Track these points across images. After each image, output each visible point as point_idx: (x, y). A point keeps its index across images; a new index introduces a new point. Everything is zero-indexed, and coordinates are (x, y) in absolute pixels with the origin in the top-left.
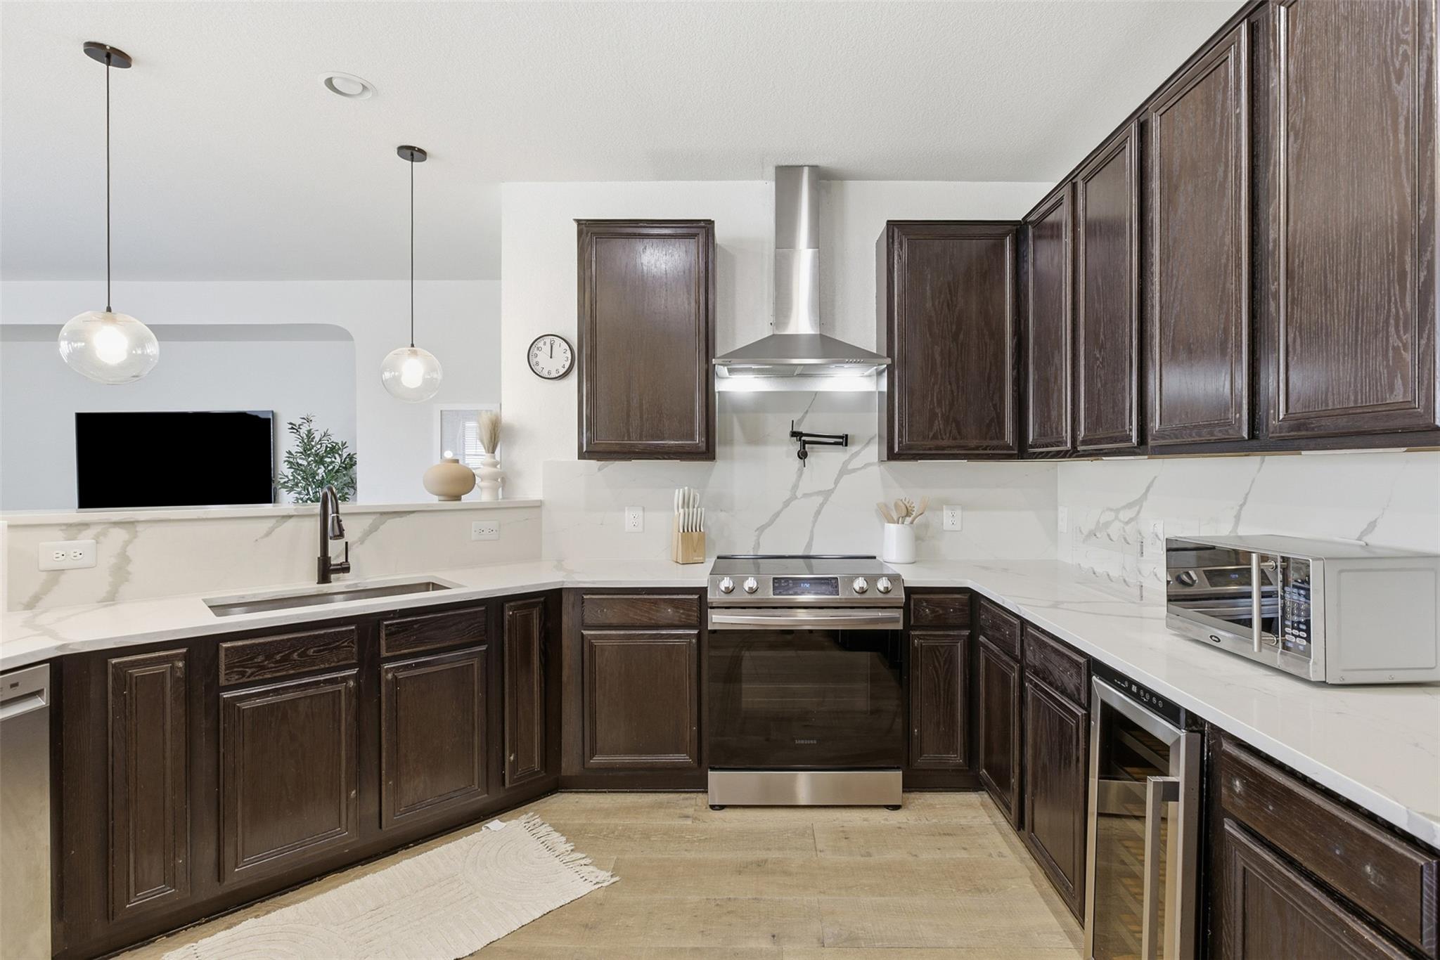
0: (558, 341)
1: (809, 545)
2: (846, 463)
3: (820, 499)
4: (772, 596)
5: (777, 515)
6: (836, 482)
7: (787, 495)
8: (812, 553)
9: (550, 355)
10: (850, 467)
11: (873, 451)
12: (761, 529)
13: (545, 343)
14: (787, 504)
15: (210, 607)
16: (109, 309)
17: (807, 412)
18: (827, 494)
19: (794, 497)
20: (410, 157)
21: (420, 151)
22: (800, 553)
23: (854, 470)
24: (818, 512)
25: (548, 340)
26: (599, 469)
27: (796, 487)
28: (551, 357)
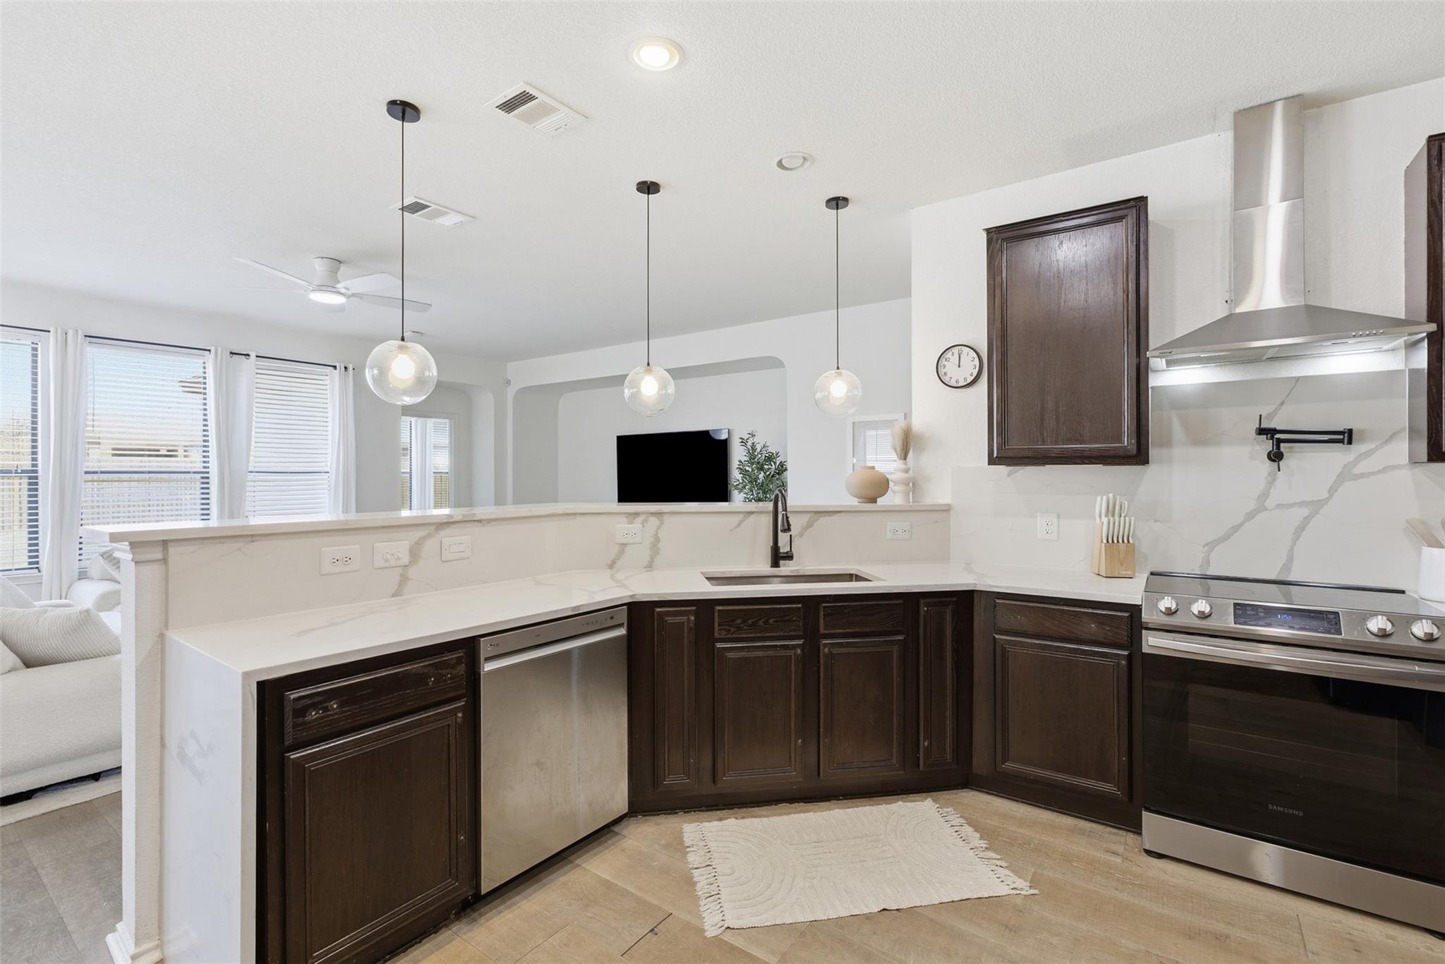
0: (966, 350)
1: (1287, 566)
2: (1348, 467)
3: (1305, 512)
4: (1233, 625)
5: (1236, 528)
6: (1332, 490)
7: (1252, 505)
8: (1291, 578)
9: (958, 364)
10: (1357, 470)
11: (1400, 450)
12: (1211, 545)
13: (953, 355)
14: (1250, 516)
15: (706, 578)
16: (648, 364)
17: (1282, 403)
18: (1316, 506)
19: (1261, 508)
20: (835, 207)
21: (845, 200)
22: (1272, 577)
23: (1362, 476)
24: (1301, 529)
25: (956, 350)
26: (1009, 475)
27: (1265, 495)
28: (959, 367)
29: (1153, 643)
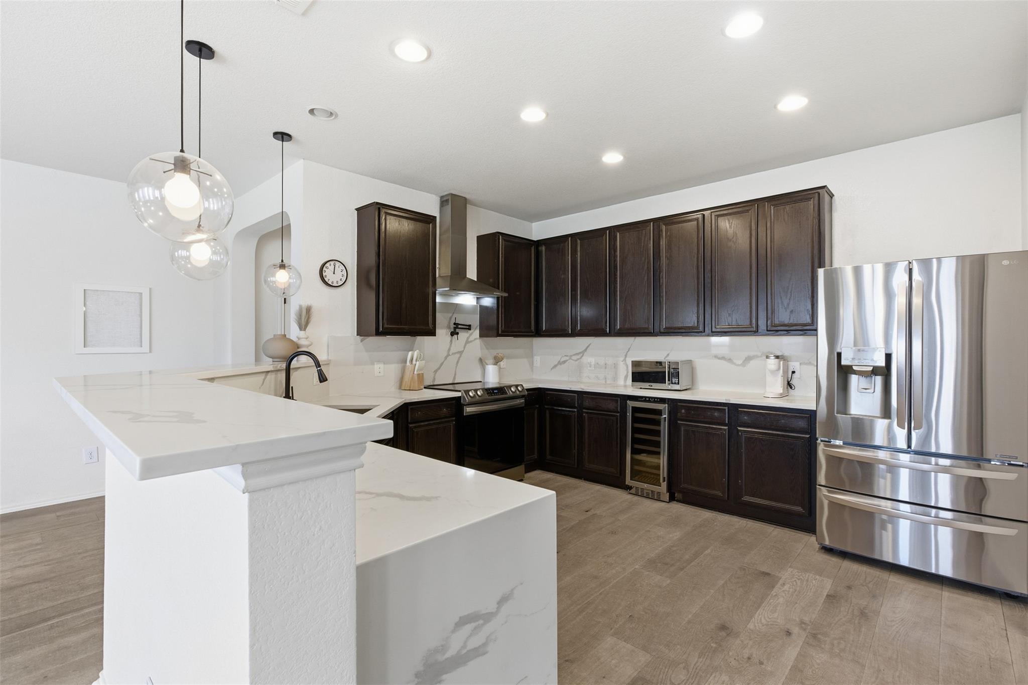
0: (338, 264)
1: (454, 378)
2: (468, 338)
3: (458, 355)
4: (488, 397)
5: (442, 364)
6: (464, 348)
7: (445, 354)
8: (456, 382)
9: (333, 271)
10: (469, 340)
11: (476, 333)
12: (436, 371)
13: (330, 265)
14: (446, 358)
17: (454, 313)
18: (461, 353)
19: (448, 355)
20: (281, 139)
21: (289, 136)
22: (451, 382)
23: (471, 341)
24: (458, 362)
25: (332, 263)
26: (362, 341)
27: (449, 350)
28: (334, 273)
29: (469, 410)
